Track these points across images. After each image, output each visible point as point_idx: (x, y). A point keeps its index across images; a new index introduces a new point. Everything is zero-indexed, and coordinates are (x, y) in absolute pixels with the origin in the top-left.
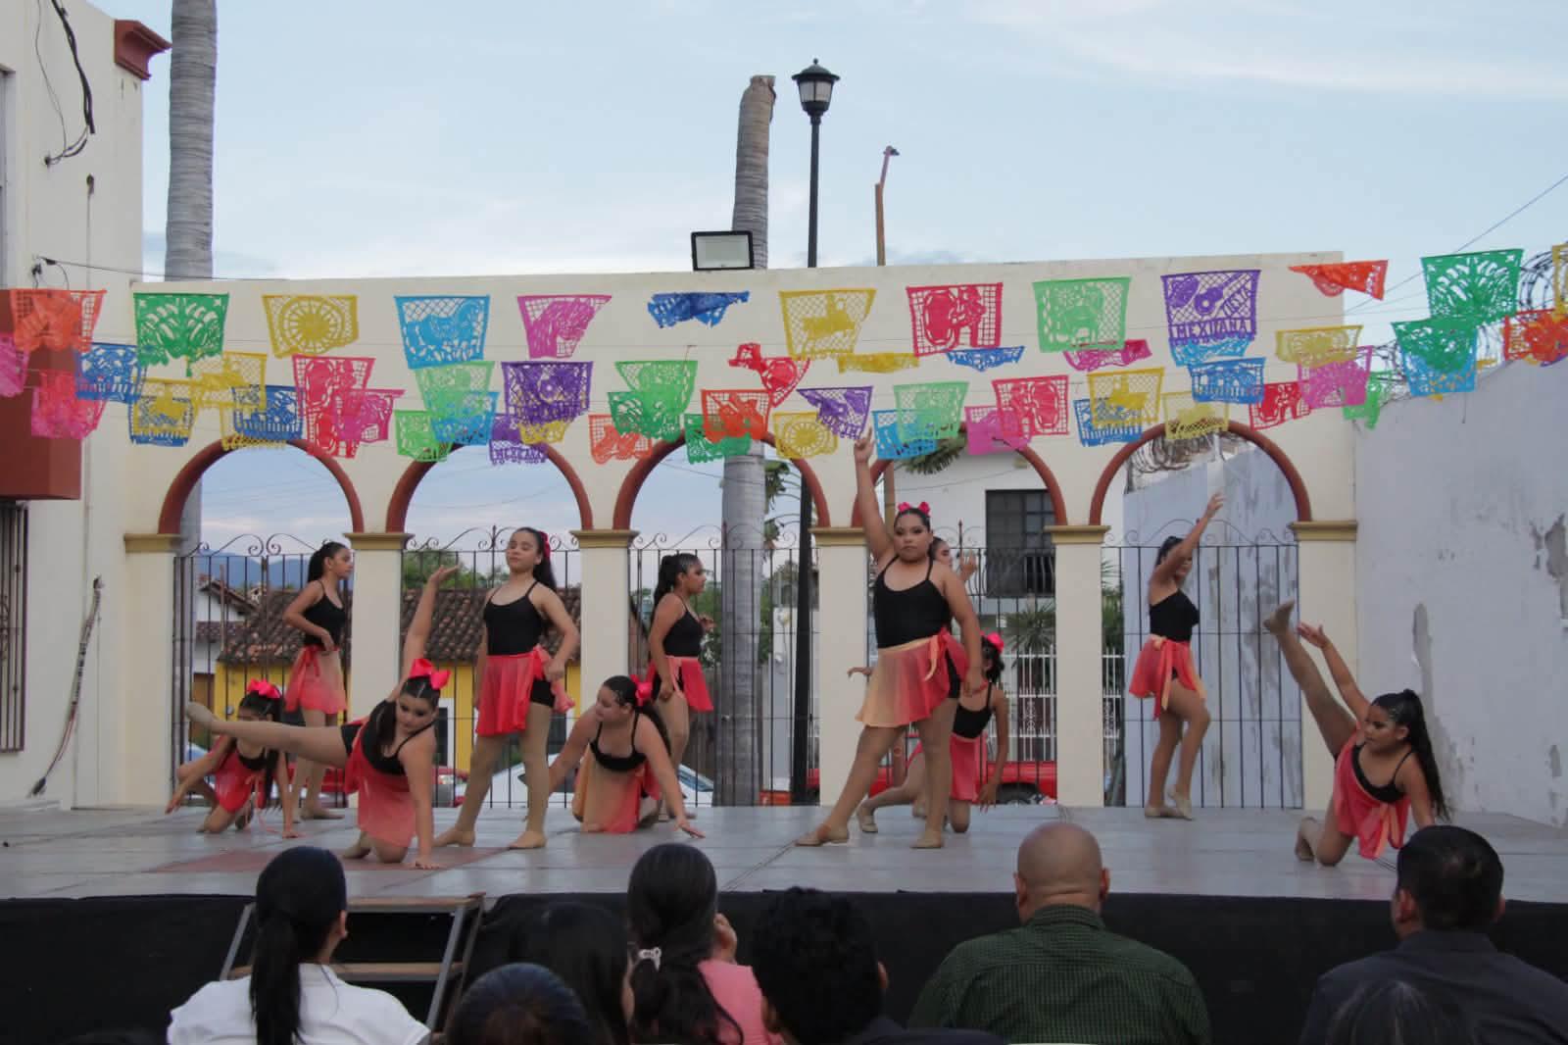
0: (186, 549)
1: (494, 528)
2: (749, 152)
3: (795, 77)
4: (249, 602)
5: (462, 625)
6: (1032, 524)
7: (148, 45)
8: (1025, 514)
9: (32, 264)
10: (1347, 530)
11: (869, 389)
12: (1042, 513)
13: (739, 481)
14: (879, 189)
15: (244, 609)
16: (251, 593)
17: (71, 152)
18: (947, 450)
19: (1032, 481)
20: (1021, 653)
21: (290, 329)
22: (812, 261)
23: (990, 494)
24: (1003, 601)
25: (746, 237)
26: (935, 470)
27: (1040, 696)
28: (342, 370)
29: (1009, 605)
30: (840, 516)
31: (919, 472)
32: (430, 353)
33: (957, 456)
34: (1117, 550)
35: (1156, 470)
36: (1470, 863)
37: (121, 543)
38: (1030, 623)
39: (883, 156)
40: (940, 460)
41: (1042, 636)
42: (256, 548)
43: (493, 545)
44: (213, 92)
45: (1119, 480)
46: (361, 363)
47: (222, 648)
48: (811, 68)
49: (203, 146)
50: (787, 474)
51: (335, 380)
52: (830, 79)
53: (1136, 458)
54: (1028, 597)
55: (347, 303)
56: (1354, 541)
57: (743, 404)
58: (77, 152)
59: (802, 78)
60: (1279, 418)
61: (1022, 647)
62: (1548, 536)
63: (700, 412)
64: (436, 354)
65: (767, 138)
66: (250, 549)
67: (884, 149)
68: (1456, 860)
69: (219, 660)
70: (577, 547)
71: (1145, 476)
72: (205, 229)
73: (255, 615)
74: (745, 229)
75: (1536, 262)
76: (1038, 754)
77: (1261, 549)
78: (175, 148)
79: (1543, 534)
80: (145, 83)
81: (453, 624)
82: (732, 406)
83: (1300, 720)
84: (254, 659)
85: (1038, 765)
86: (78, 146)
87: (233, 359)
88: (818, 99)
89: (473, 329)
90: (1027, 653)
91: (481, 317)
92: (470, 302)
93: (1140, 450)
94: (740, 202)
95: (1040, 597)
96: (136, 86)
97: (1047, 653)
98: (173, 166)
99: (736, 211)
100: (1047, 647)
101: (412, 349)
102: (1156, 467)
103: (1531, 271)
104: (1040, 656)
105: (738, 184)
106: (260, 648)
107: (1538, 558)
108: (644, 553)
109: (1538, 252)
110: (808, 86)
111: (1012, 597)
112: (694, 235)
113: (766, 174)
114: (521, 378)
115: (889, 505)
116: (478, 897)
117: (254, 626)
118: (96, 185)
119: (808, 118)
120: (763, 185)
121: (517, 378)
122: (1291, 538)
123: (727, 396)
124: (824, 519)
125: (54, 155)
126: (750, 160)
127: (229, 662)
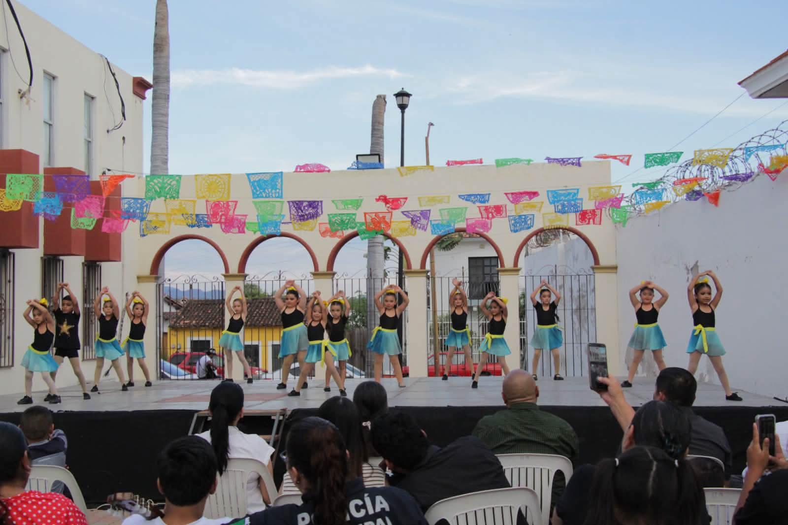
0: (160, 281)
1: (280, 271)
2: (377, 124)
3: (394, 95)
4: (179, 304)
5: (264, 312)
6: (487, 270)
7: (145, 86)
8: (484, 266)
9: (102, 171)
10: (615, 268)
11: (429, 211)
12: (491, 266)
13: (374, 254)
14: (427, 139)
15: (178, 307)
17: (116, 128)
18: (454, 242)
19: (490, 252)
22: (402, 164)
23: (470, 258)
25: (377, 157)
28: (225, 206)
30: (416, 265)
31: (443, 250)
32: (261, 193)
33: (458, 244)
34: (524, 277)
35: (538, 247)
36: (686, 381)
37: (136, 279)
39: (428, 126)
40: (451, 246)
42: (188, 280)
43: (280, 278)
44: (168, 104)
45: (523, 252)
46: (232, 203)
47: (169, 322)
48: (401, 91)
49: (164, 125)
50: (390, 251)
51: (222, 210)
52: (408, 95)
53: (529, 243)
55: (227, 177)
56: (616, 273)
57: (381, 218)
58: (119, 127)
59: (397, 95)
60: (587, 222)
62: (692, 269)
63: (364, 221)
64: (263, 193)
65: (383, 116)
66: (185, 281)
67: (428, 123)
68: (681, 380)
69: (168, 327)
70: (312, 278)
71: (533, 250)
72: (166, 157)
73: (182, 309)
74: (376, 154)
75: (685, 163)
77: (580, 276)
78: (154, 126)
79: (690, 268)
80: (144, 101)
81: (260, 312)
82: (376, 218)
84: (182, 326)
86: (120, 125)
87: (183, 202)
88: (404, 103)
89: (277, 185)
91: (280, 180)
92: (276, 175)
93: (531, 239)
94: (373, 144)
96: (141, 102)
98: (153, 133)
99: (371, 147)
101: (255, 191)
102: (538, 246)
103: (683, 167)
105: (372, 137)
106: (185, 322)
107: (688, 278)
108: (339, 281)
109: (686, 160)
110: (400, 98)
112: (357, 156)
113: (383, 132)
114: (296, 206)
115: (432, 262)
116: (284, 410)
117: (183, 313)
118: (126, 139)
119: (400, 111)
120: (382, 137)
121: (294, 206)
122: (591, 272)
123: (374, 215)
124: (409, 266)
125: (110, 129)
126: (376, 127)
127: (173, 328)
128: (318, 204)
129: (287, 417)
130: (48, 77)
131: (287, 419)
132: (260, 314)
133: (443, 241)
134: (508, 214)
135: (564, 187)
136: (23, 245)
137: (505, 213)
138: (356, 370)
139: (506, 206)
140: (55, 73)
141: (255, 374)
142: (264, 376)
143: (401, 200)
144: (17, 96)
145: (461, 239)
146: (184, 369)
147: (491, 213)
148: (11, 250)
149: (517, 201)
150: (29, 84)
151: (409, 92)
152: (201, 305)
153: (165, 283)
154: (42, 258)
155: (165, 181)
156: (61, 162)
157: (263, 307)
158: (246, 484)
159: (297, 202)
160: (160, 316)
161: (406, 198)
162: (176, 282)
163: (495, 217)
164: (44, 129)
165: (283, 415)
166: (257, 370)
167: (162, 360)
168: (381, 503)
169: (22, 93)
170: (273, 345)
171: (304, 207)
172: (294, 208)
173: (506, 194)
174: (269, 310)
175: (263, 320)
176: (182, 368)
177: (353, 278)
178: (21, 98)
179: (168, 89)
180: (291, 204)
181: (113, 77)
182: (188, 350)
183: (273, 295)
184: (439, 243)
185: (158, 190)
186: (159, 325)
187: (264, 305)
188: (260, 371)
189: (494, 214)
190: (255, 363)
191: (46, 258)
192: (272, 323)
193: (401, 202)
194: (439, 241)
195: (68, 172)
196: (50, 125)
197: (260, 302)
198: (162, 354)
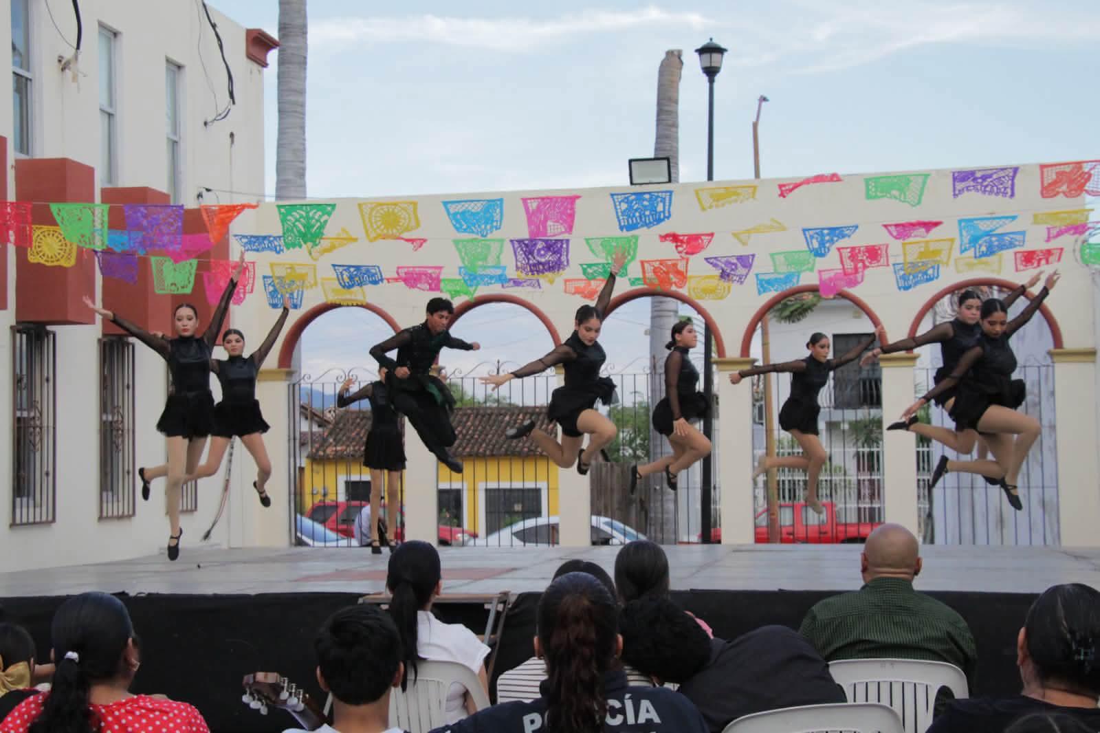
0: (294, 379)
1: (498, 362)
2: (665, 102)
3: (697, 51)
4: (325, 418)
5: (470, 432)
7: (266, 44)
9: (196, 193)
10: (1090, 354)
11: (753, 255)
13: (661, 329)
14: (755, 126)
15: (322, 423)
16: (326, 412)
17: (219, 118)
18: (805, 307)
19: (866, 327)
20: (859, 448)
21: (376, 222)
22: (710, 177)
23: (835, 336)
24: (846, 411)
25: (665, 162)
26: (796, 320)
27: (873, 477)
29: (850, 415)
30: (732, 350)
31: (785, 322)
33: (812, 311)
34: (925, 372)
38: (866, 427)
39: (758, 102)
40: (800, 314)
41: (874, 436)
42: (341, 377)
44: (305, 73)
45: (927, 323)
47: (310, 449)
48: (708, 43)
49: (299, 109)
52: (720, 51)
53: (938, 308)
54: (864, 408)
55: (411, 206)
56: (1094, 361)
57: (669, 267)
58: (225, 117)
59: (702, 51)
61: (860, 444)
63: (641, 275)
65: (677, 91)
66: (337, 378)
67: (758, 98)
69: (308, 457)
72: (301, 165)
73: (331, 426)
74: (664, 156)
76: (872, 518)
77: (1027, 368)
78: (281, 111)
80: (265, 69)
82: (662, 267)
83: (1057, 487)
84: (331, 457)
85: (872, 525)
86: (226, 113)
88: (713, 65)
89: (493, 217)
90: (863, 447)
91: (498, 210)
92: (492, 203)
94: (660, 138)
95: (872, 408)
96: (259, 71)
97: (878, 447)
98: (280, 124)
99: (657, 143)
100: (878, 443)
104: (872, 450)
105: (658, 125)
106: (334, 449)
110: (706, 56)
111: (853, 409)
112: (631, 161)
114: (524, 249)
115: (765, 344)
116: (506, 594)
117: (330, 434)
118: (236, 138)
119: (705, 78)
120: (675, 125)
121: (522, 249)
122: (1049, 361)
123: (658, 263)
124: (721, 352)
125: (209, 119)
126: (666, 108)
127: (314, 459)
128: (561, 246)
129: (510, 606)
130: (105, 32)
131: (511, 609)
132: (464, 436)
133: (786, 306)
134: (891, 261)
135: (989, 214)
136: (70, 318)
137: (885, 259)
138: (630, 533)
139: (887, 246)
140: (116, 26)
141: (455, 539)
142: (472, 542)
143: (703, 237)
144: (56, 67)
145: (819, 301)
146: (337, 531)
147: (863, 261)
148: (49, 328)
149: (905, 236)
150: (75, 46)
151: (723, 46)
152: (362, 420)
153: (302, 381)
154: (99, 340)
155: (311, 214)
156: (128, 179)
157: (469, 424)
158: (445, 701)
159: (526, 242)
160: (294, 439)
161: (712, 235)
162: (322, 380)
163: (868, 267)
164: (100, 123)
165: (504, 602)
166: (459, 533)
167: (299, 516)
168: (648, 711)
169: (63, 63)
170: (487, 490)
171: (539, 251)
172: (521, 252)
173: (886, 226)
174: (480, 428)
175: (470, 445)
176: (332, 529)
177: (623, 372)
178: (63, 69)
179: (304, 48)
180: (516, 245)
181: (213, 31)
182: (342, 498)
183: (485, 402)
184: (779, 310)
185: (303, 229)
186: (293, 455)
187: (471, 419)
188: (465, 535)
189: (867, 264)
190: (455, 521)
191: (105, 340)
192: (485, 451)
193: (702, 241)
194: (780, 306)
195: (140, 196)
196: (110, 115)
197: (465, 414)
198: (297, 506)
